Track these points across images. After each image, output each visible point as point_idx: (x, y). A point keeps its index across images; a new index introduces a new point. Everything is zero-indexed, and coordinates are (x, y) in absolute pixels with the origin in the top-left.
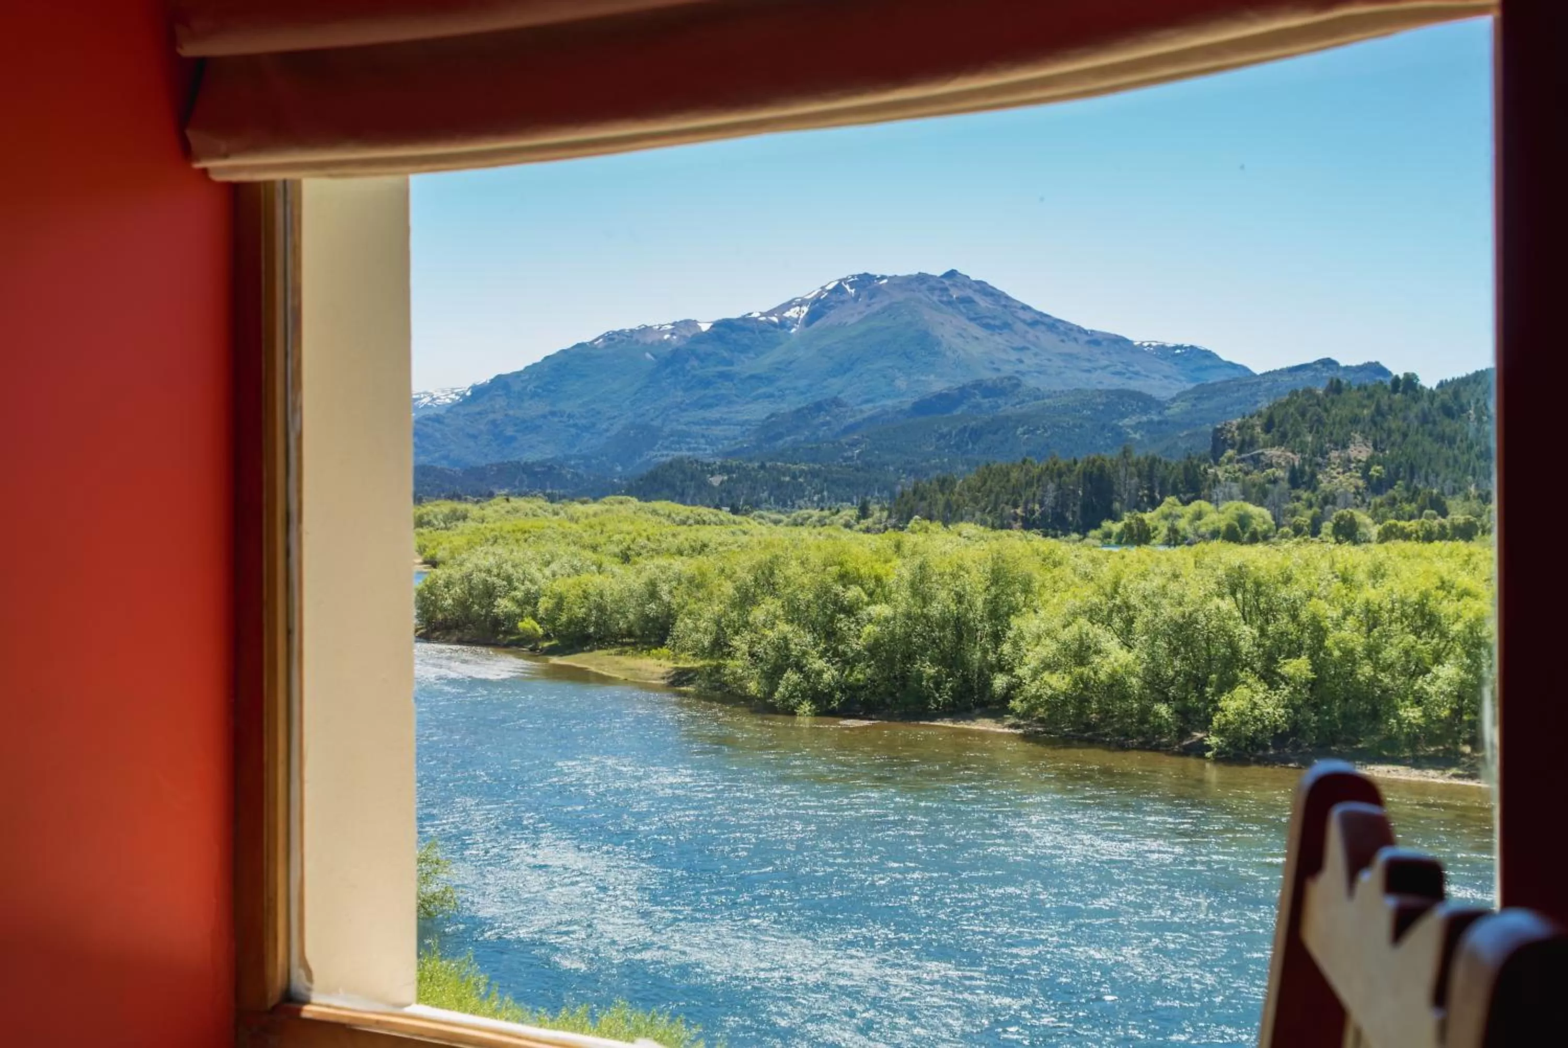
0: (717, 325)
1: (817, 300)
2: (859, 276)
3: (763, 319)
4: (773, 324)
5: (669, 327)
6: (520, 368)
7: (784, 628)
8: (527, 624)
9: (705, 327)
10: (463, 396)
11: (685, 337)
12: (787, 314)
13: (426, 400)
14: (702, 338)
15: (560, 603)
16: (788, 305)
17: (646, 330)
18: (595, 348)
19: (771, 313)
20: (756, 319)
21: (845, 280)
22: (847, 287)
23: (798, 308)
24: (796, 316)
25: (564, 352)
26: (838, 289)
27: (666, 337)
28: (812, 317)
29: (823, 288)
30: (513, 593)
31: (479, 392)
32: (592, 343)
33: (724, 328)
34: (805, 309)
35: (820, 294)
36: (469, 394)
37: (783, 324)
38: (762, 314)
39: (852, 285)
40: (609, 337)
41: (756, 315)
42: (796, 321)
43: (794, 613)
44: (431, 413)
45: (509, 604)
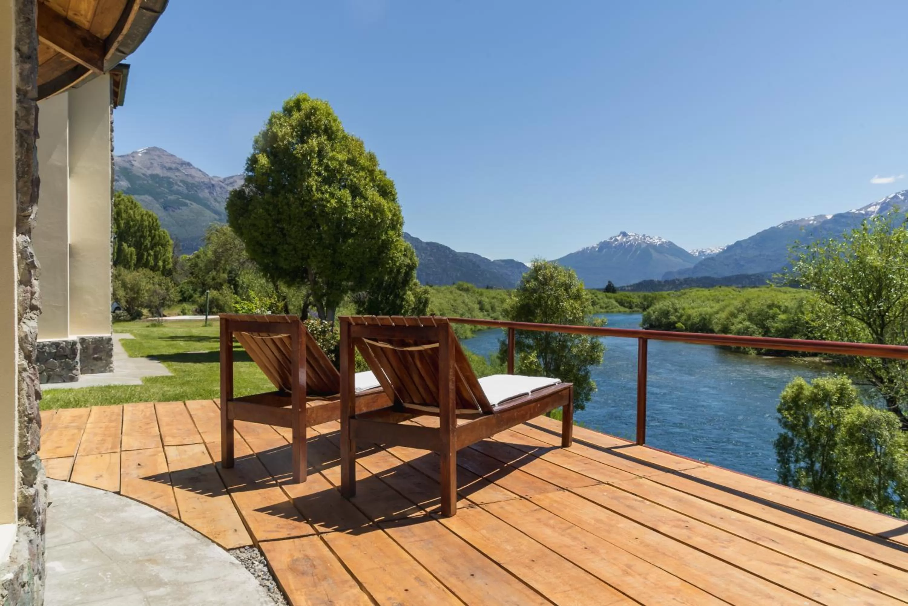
0: (835, 216)
1: (884, 202)
2: (906, 191)
3: (857, 212)
4: (862, 214)
5: (813, 218)
6: (747, 238)
7: (747, 323)
8: (679, 325)
9: (829, 217)
10: (724, 250)
11: (820, 222)
12: (869, 210)
13: (709, 252)
14: (827, 222)
15: (689, 317)
16: (870, 206)
17: (803, 220)
18: (779, 228)
19: (861, 209)
20: (854, 213)
21: (899, 193)
22: (900, 196)
23: (874, 207)
24: (873, 210)
25: (765, 231)
26: (896, 197)
27: (811, 222)
28: (881, 210)
29: (887, 197)
30: (677, 314)
31: (730, 248)
32: (777, 226)
33: (839, 218)
34: (878, 207)
35: (886, 200)
36: (726, 249)
37: (867, 214)
38: (857, 210)
39: (902, 195)
40: (785, 224)
41: (853, 211)
42: (874, 212)
43: (750, 318)
44: (710, 256)
45: (675, 318)
